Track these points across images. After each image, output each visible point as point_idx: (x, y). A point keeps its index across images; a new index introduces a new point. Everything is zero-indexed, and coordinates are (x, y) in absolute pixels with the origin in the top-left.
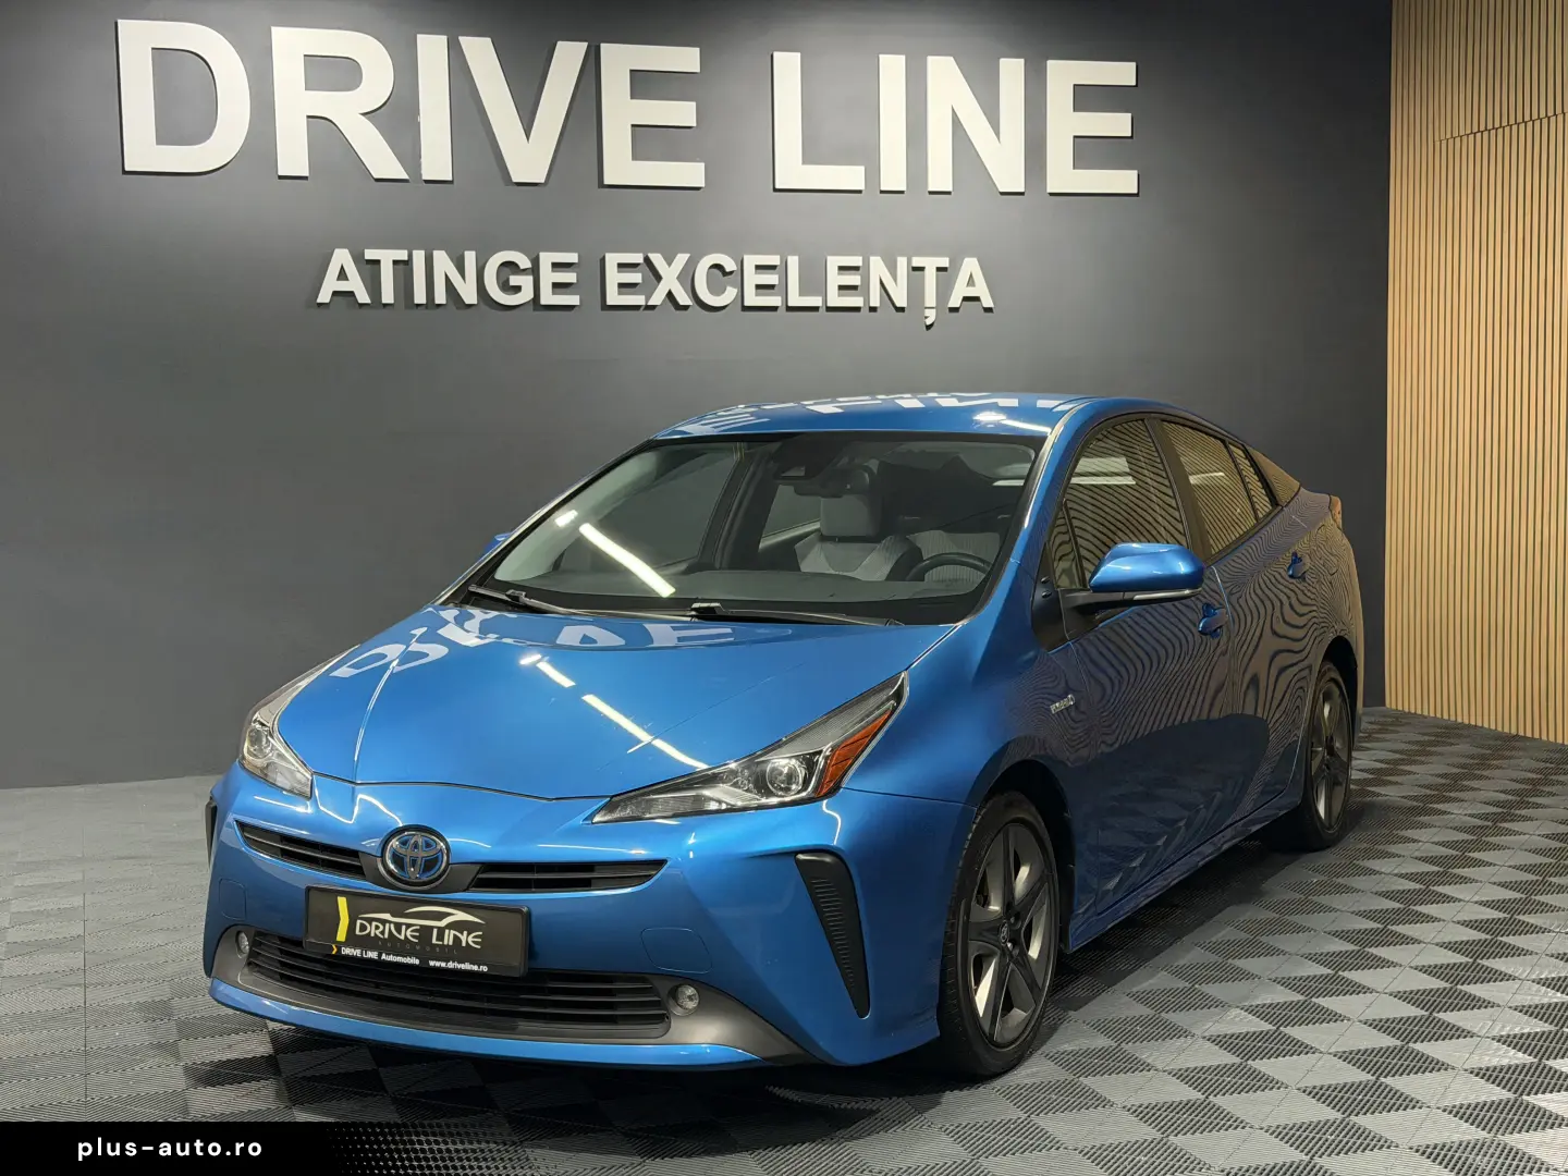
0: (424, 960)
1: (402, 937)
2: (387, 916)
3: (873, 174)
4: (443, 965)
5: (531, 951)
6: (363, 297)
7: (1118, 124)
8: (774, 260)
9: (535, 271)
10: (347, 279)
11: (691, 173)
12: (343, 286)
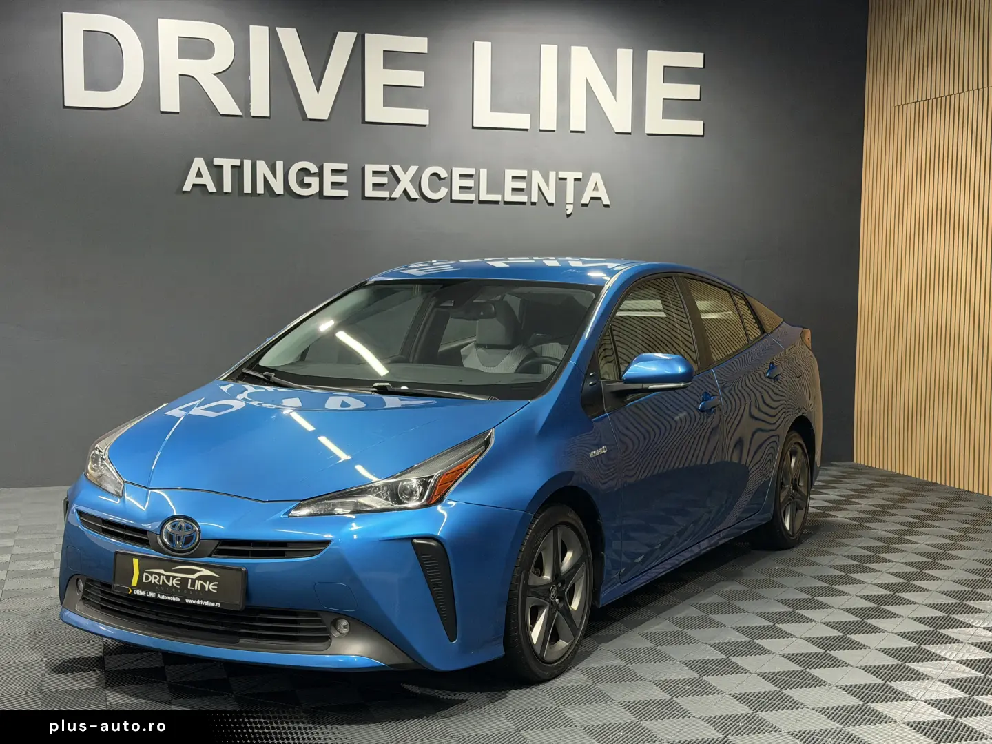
0: (183, 599)
1: (170, 584)
2: (161, 571)
3: (535, 118)
4: (194, 602)
5: (247, 594)
6: (212, 188)
7: (691, 91)
8: (472, 171)
9: (320, 174)
10: (202, 177)
11: (420, 116)
12: (199, 181)
